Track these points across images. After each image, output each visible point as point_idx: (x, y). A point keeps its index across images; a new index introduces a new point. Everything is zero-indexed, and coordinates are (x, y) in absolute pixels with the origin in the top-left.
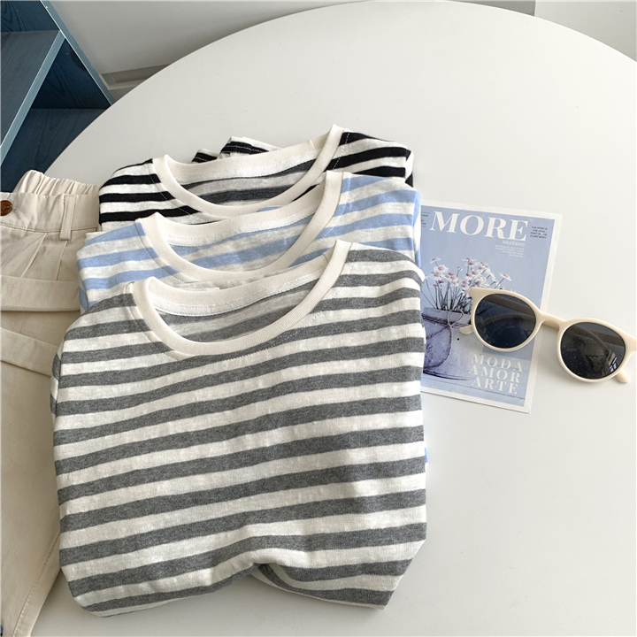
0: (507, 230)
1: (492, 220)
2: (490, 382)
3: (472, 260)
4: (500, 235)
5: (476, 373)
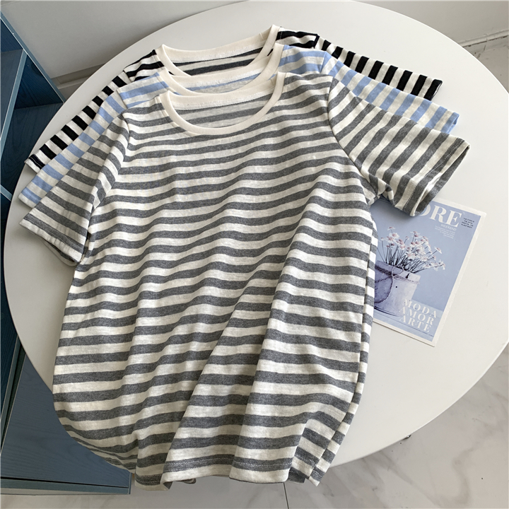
0: (446, 217)
1: (437, 208)
2: (412, 320)
3: (417, 234)
4: (441, 219)
5: (404, 313)
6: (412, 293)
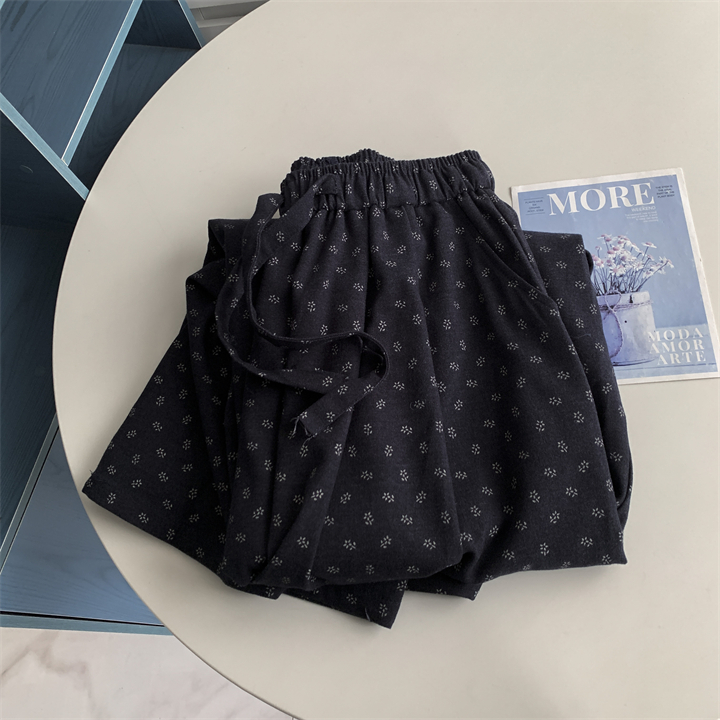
0: (631, 196)
1: (612, 190)
2: (674, 356)
3: (608, 236)
4: (627, 203)
5: (658, 352)
6: (651, 320)
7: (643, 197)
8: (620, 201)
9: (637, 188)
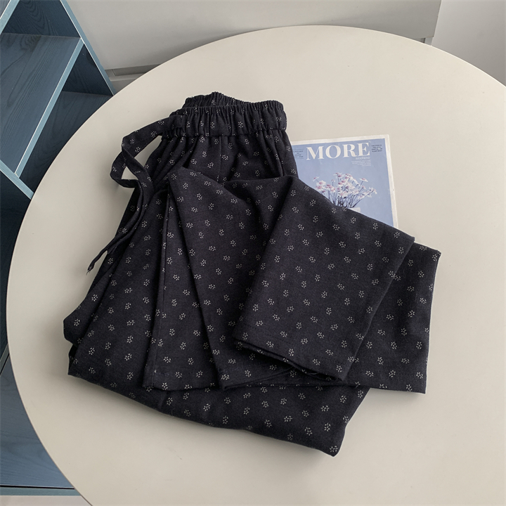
0: (356, 150)
1: (345, 147)
3: (340, 174)
4: (353, 154)
7: (364, 151)
8: (349, 153)
9: (360, 145)
